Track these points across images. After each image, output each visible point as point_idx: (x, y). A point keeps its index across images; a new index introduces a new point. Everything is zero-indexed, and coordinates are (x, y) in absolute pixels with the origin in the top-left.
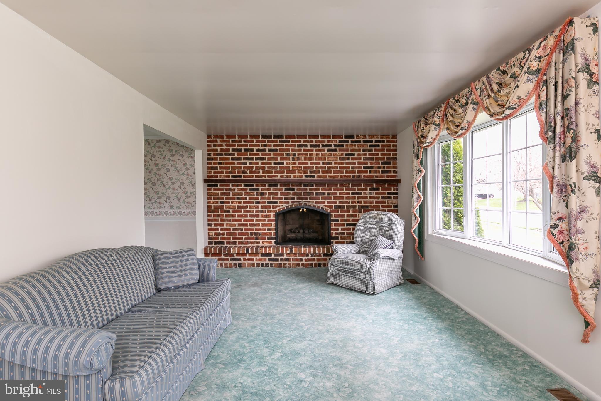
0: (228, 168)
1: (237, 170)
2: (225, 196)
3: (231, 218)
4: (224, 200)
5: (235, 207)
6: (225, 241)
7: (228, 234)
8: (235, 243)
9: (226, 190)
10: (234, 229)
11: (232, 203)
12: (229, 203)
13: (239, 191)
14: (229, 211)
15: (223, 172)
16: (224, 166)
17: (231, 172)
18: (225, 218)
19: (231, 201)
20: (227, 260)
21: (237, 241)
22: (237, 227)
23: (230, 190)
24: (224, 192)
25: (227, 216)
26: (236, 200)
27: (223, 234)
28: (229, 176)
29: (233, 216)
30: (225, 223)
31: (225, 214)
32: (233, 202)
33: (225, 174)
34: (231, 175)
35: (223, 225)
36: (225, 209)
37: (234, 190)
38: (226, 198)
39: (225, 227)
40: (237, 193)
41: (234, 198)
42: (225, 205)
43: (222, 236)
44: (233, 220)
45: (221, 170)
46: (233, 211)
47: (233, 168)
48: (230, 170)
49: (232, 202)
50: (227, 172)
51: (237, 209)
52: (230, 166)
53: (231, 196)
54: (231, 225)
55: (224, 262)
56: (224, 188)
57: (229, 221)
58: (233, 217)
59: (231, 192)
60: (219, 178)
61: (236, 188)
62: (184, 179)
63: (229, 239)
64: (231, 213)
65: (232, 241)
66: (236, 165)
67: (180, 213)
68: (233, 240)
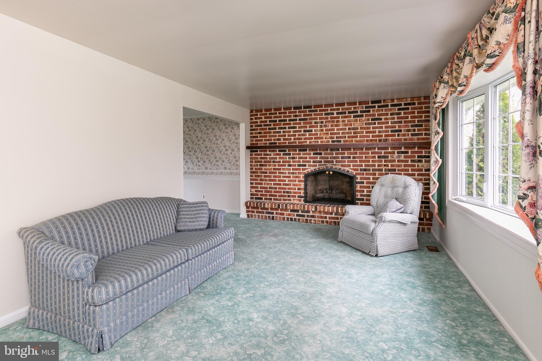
0: (266, 136)
1: (273, 138)
2: (263, 160)
3: (268, 178)
4: (263, 163)
5: (271, 169)
6: (264, 197)
7: (265, 192)
8: (271, 199)
9: (264, 155)
10: (270, 188)
11: (269, 166)
12: (266, 165)
13: (275, 155)
14: (266, 173)
15: (262, 140)
16: (263, 135)
17: (268, 140)
18: (263, 178)
19: (268, 164)
20: (263, 213)
21: (273, 198)
22: (272, 186)
23: (267, 155)
25: (265, 176)
26: (272, 163)
27: (262, 191)
28: (267, 143)
30: (263, 182)
31: (263, 175)
32: (270, 165)
33: (263, 142)
34: (268, 142)
35: (262, 184)
36: (263, 171)
37: (271, 155)
38: (265, 162)
39: (263, 186)
40: (273, 157)
41: (270, 162)
42: (263, 167)
43: (261, 193)
44: (270, 180)
45: (260, 139)
46: (270, 173)
47: (270, 136)
48: (268, 138)
49: (269, 165)
50: (265, 140)
51: (272, 171)
52: (268, 135)
53: (268, 160)
54: (268, 184)
55: (260, 215)
56: (263, 153)
57: (266, 180)
58: (270, 177)
59: (268, 157)
60: (259, 145)
61: (272, 153)
62: (234, 147)
63: (266, 195)
64: (268, 174)
65: (268, 197)
66: (272, 134)
67: (231, 174)
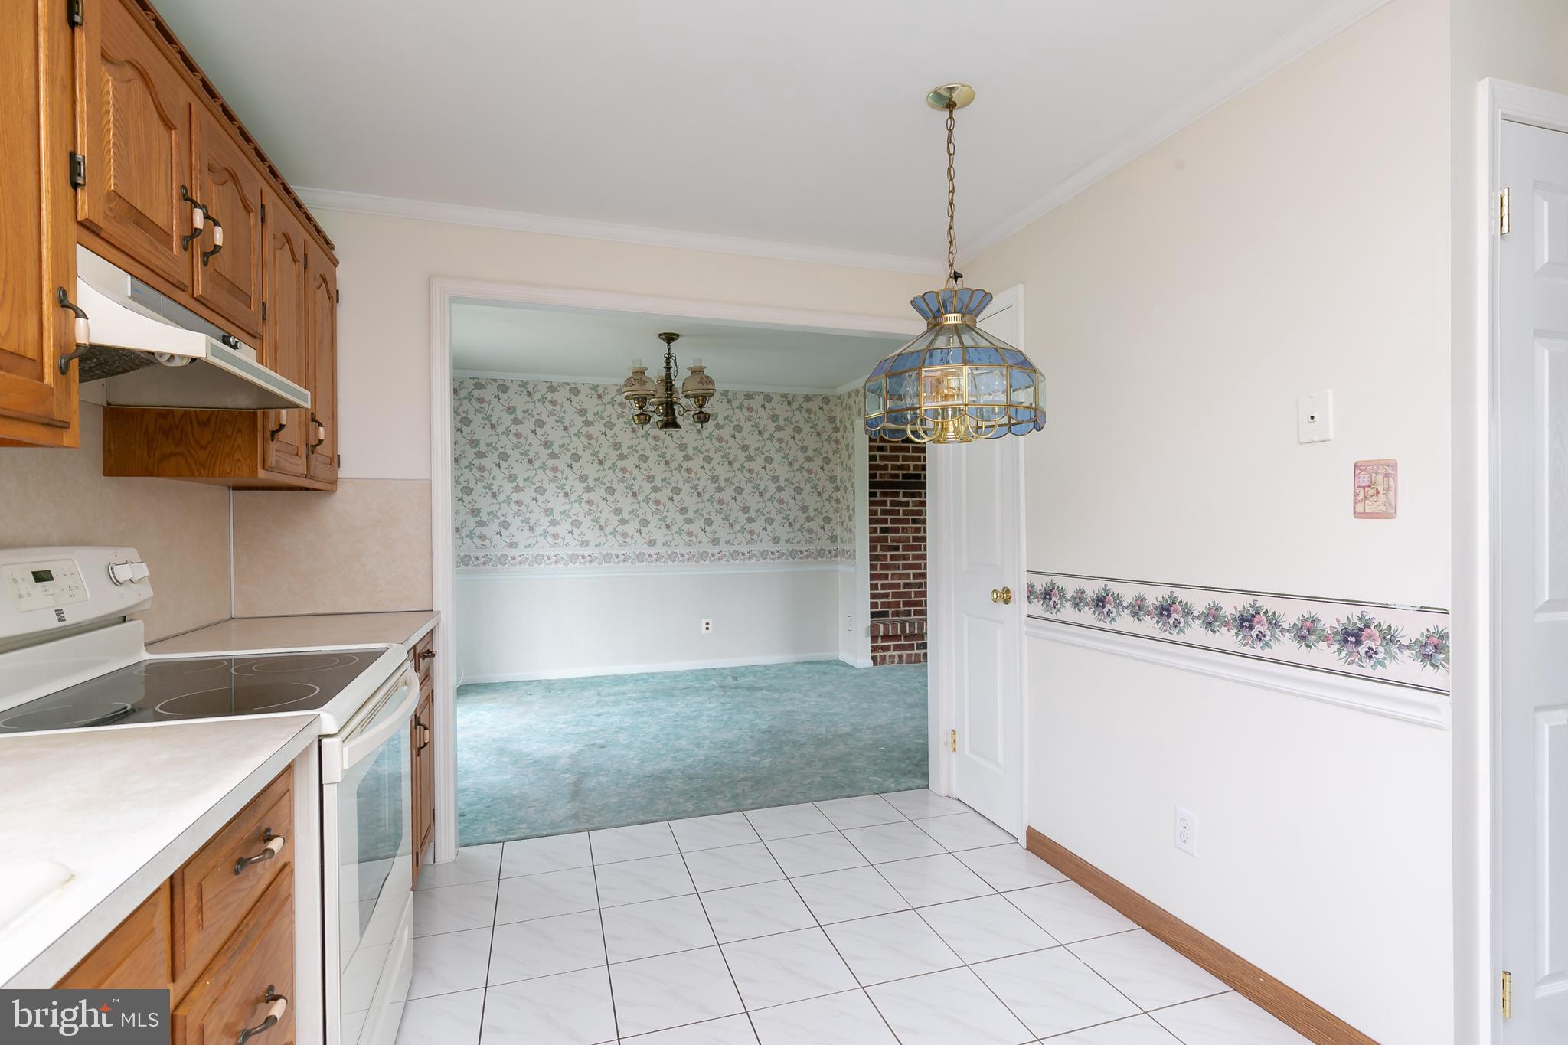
0: (896, 458)
1: (911, 464)
2: (889, 517)
3: (901, 562)
4: (889, 525)
5: (907, 539)
6: (890, 611)
7: (895, 595)
8: (908, 613)
9: (893, 504)
10: (906, 585)
11: (903, 532)
12: (896, 530)
13: (916, 506)
14: (897, 548)
15: (885, 467)
16: (888, 453)
17: (901, 468)
18: (889, 562)
19: (900, 526)
21: (912, 609)
22: (912, 581)
23: (899, 504)
24: (889, 507)
25: (893, 558)
26: (910, 525)
27: (886, 596)
28: (897, 476)
29: (905, 557)
30: (889, 572)
31: (889, 553)
32: (904, 530)
33: (890, 471)
34: (901, 473)
35: (886, 577)
36: (890, 544)
37: (907, 504)
38: (893, 521)
39: (890, 581)
40: (912, 510)
41: (906, 521)
42: (889, 535)
43: (883, 600)
44: (905, 567)
45: (883, 463)
46: (905, 548)
47: (905, 459)
48: (900, 463)
49: (903, 528)
50: (894, 467)
51: (912, 543)
52: (900, 455)
53: (901, 516)
54: (901, 577)
56: (888, 499)
57: (897, 567)
58: (904, 559)
59: (901, 509)
60: (878, 479)
61: (910, 500)
63: (897, 605)
64: (901, 552)
65: (902, 609)
66: (910, 454)
68: (904, 606)
